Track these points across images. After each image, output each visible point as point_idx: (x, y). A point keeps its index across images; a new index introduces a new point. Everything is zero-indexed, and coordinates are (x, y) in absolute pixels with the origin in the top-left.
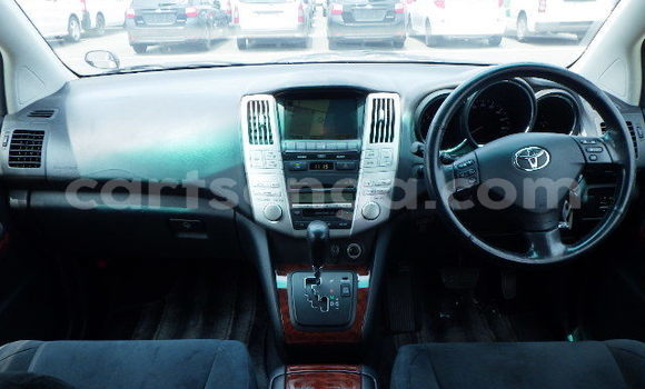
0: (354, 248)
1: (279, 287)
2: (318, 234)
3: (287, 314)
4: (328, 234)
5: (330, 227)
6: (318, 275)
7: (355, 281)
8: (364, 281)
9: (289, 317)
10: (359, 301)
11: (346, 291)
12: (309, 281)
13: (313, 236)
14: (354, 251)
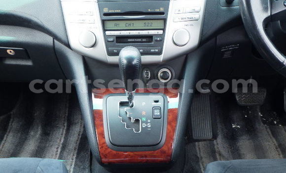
0: (164, 72)
1: (95, 108)
2: (130, 60)
3: (102, 134)
4: (140, 60)
5: (142, 54)
6: (130, 98)
7: (165, 102)
8: (174, 103)
9: (104, 138)
10: (169, 123)
11: (157, 113)
12: (122, 104)
13: (125, 62)
14: (165, 76)
